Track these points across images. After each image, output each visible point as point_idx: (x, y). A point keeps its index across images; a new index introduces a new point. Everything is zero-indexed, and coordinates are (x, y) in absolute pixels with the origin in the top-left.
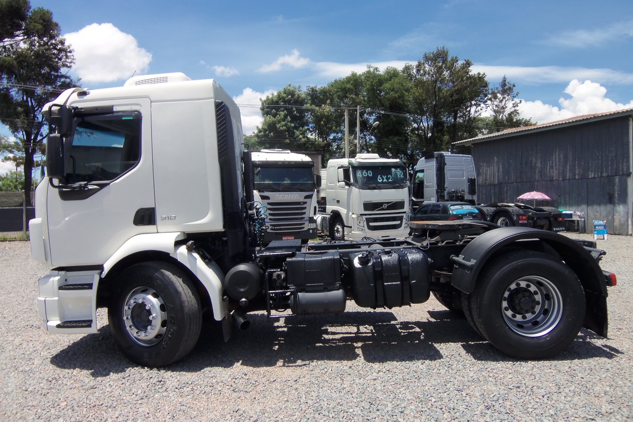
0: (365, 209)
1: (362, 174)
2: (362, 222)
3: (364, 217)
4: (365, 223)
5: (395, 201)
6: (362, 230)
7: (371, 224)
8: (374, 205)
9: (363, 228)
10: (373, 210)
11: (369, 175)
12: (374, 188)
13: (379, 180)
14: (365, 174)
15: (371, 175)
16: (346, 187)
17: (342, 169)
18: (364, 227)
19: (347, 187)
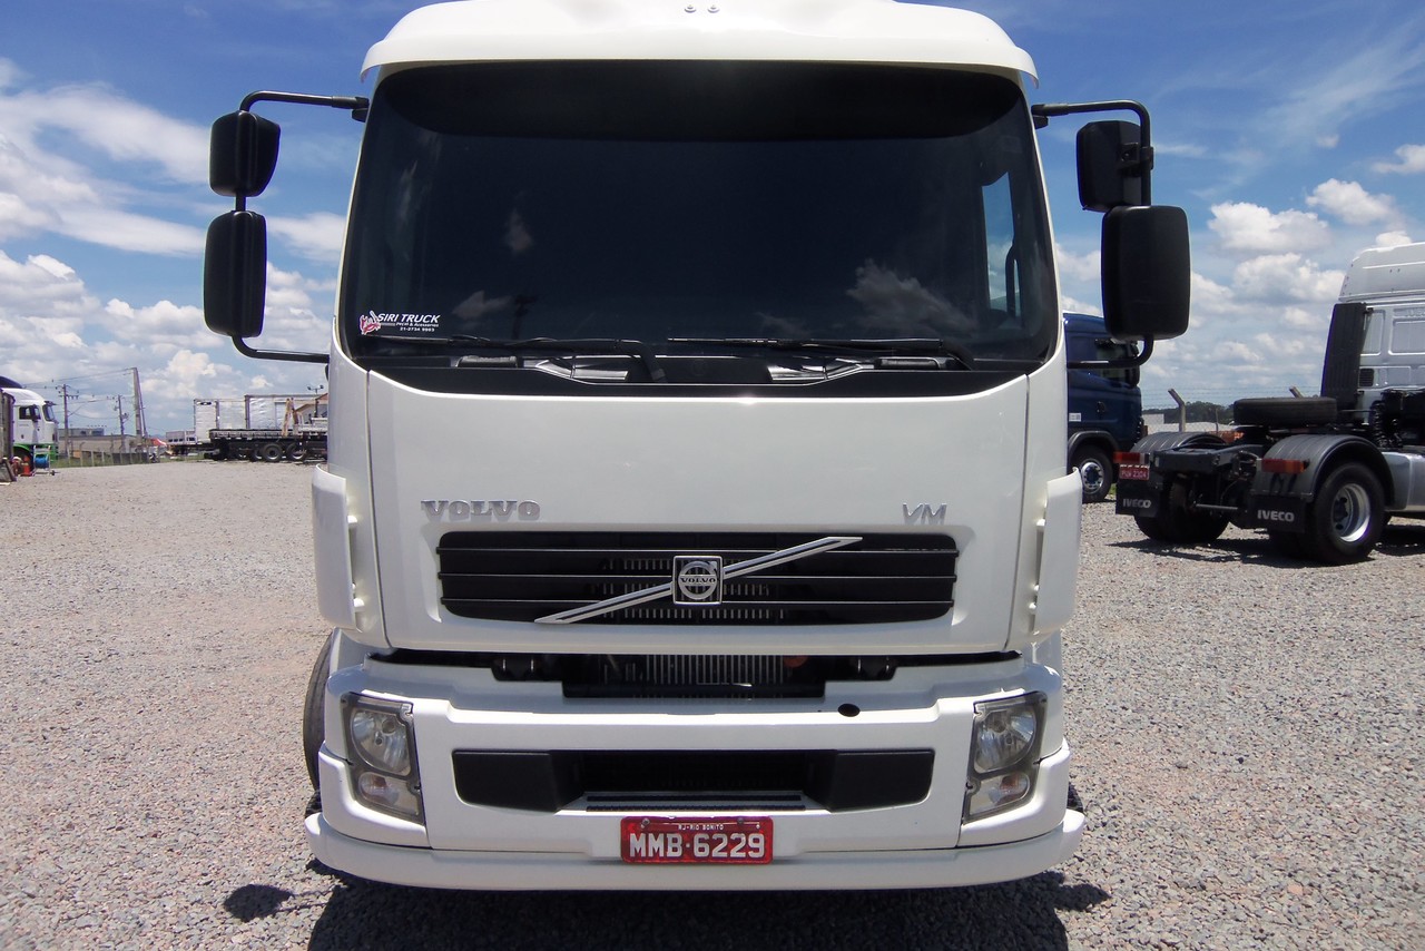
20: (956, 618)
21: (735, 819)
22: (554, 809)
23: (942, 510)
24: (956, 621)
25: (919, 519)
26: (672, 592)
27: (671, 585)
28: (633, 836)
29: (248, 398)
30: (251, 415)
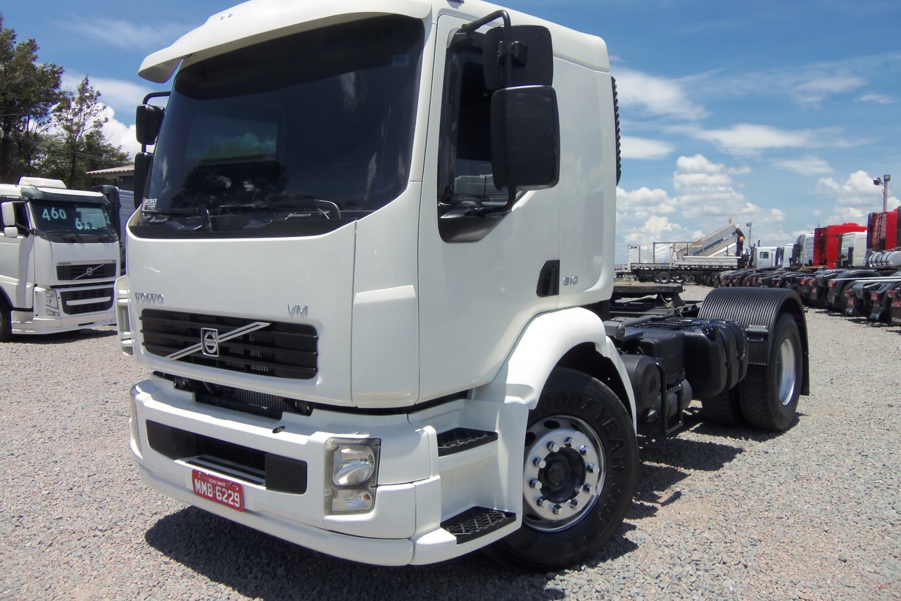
0: (60, 277)
1: (50, 214)
2: (54, 300)
3: (59, 291)
4: (60, 300)
5: (103, 263)
6: (54, 314)
7: (70, 303)
8: (72, 270)
9: (57, 311)
10: (72, 279)
11: (61, 216)
12: (73, 241)
13: (78, 227)
14: (55, 215)
15: (65, 218)
16: (19, 237)
17: (11, 203)
18: (58, 308)
19: (21, 237)
20: (319, 380)
21: (228, 481)
22: (175, 458)
23: (306, 308)
24: (318, 382)
25: (296, 314)
26: (201, 348)
27: (201, 344)
28: (196, 480)
29: (654, 244)
30: (656, 254)
